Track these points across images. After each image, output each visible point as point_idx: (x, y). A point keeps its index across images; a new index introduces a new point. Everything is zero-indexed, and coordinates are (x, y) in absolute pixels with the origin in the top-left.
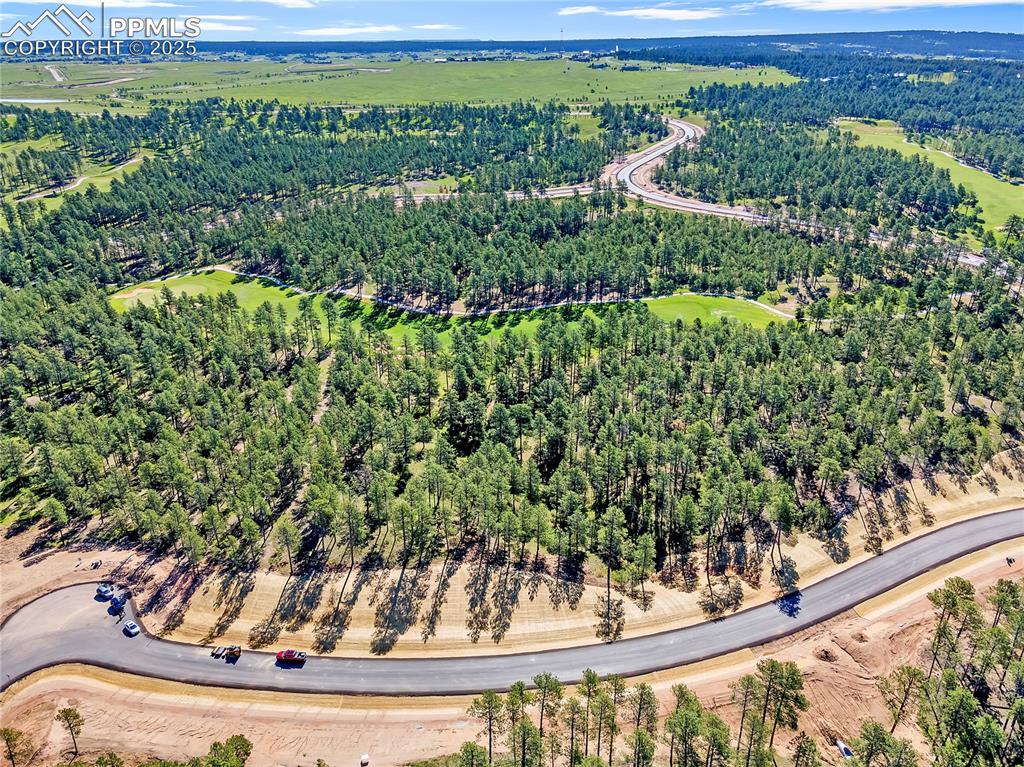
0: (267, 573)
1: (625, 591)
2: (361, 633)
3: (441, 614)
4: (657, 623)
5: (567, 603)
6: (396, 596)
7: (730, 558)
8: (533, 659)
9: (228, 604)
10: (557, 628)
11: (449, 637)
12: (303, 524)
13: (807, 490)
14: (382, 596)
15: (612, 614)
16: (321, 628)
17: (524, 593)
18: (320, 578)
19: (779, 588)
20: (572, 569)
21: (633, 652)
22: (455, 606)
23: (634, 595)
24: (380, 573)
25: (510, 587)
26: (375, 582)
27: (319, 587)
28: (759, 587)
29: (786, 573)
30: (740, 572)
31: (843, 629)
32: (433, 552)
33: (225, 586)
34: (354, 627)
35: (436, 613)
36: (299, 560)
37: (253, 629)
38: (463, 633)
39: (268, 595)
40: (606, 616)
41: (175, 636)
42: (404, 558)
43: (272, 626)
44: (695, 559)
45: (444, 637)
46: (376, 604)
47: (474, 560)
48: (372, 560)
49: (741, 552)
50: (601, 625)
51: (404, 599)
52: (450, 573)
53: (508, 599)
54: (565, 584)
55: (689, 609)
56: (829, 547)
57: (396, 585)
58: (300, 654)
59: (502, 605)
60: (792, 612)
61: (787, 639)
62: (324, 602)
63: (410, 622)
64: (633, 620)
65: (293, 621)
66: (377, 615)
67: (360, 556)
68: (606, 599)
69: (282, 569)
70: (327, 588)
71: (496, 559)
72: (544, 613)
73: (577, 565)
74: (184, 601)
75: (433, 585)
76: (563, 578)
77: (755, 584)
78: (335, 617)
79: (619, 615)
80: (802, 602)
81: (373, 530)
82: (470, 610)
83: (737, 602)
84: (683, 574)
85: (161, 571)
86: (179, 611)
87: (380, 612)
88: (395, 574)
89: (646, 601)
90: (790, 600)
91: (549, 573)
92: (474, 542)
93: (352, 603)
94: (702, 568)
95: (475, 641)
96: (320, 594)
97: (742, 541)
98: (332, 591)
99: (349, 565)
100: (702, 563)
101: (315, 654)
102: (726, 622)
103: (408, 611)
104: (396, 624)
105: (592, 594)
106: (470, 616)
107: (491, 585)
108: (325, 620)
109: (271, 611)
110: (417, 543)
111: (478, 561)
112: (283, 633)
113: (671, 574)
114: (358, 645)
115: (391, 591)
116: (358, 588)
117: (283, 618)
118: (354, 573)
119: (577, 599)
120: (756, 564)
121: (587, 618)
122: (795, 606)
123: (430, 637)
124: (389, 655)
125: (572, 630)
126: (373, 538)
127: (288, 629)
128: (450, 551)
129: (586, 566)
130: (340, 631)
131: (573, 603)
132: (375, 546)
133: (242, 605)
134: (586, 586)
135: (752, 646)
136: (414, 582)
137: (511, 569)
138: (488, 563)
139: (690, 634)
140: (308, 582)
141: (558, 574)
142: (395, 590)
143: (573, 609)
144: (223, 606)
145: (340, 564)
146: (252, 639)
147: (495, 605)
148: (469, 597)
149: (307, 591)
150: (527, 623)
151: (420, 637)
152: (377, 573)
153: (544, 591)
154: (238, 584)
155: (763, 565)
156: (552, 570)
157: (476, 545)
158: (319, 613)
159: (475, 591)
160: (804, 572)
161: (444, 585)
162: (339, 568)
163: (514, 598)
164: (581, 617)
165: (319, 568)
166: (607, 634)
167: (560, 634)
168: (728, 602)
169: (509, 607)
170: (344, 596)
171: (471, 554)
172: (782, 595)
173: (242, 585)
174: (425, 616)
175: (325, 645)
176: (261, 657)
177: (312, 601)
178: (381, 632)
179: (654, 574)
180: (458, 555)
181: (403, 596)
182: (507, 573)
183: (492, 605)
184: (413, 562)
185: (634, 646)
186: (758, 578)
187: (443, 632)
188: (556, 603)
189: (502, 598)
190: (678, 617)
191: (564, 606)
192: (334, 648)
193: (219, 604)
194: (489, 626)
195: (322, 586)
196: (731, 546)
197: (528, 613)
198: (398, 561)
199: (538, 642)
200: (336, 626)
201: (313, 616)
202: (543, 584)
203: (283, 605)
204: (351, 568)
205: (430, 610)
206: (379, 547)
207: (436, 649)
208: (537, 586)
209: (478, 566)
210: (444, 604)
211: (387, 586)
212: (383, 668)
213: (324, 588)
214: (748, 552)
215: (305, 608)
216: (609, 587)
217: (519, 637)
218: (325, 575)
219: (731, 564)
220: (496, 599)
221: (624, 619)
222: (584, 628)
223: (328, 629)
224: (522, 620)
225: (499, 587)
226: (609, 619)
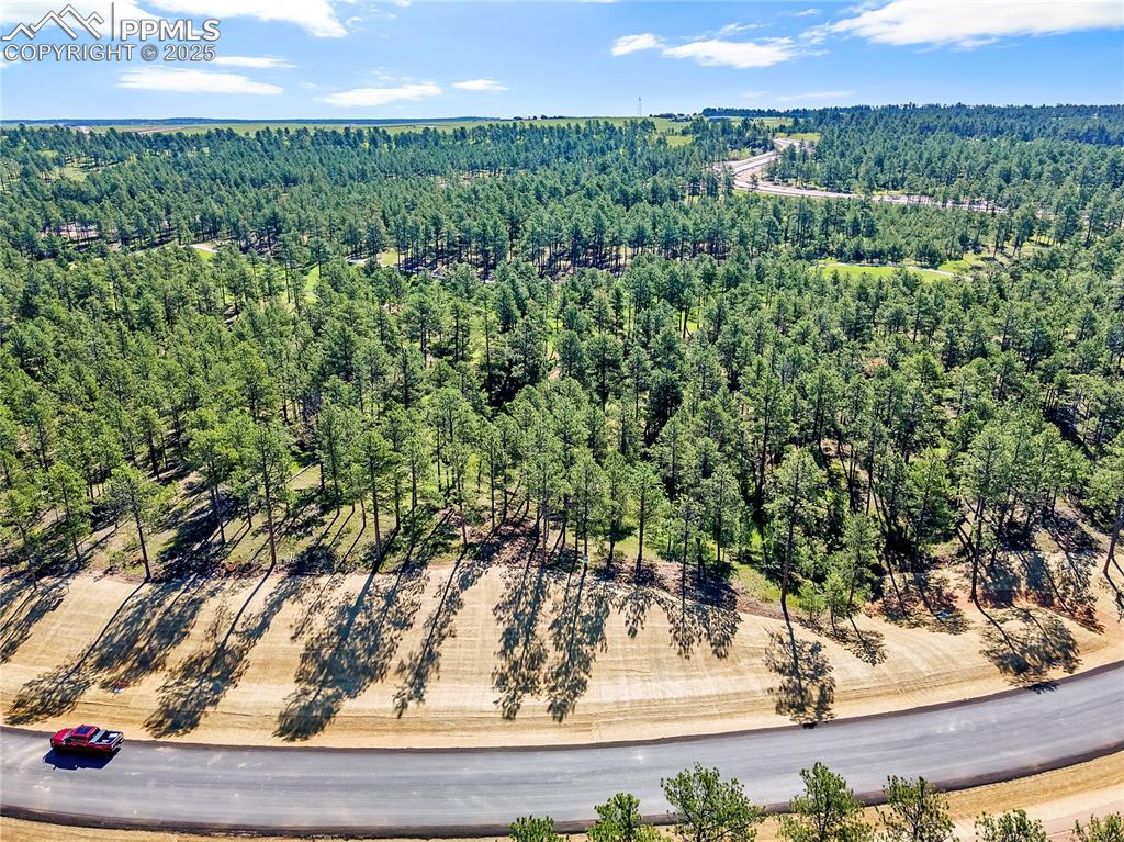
0: (98, 579)
1: (820, 629)
2: (262, 694)
3: (441, 660)
4: (904, 689)
5: (706, 645)
6: (351, 622)
7: (1016, 580)
8: (640, 756)
10: (689, 693)
11: (452, 704)
12: (200, 501)
14: (320, 623)
15: (804, 668)
16: (179, 684)
17: (615, 623)
18: (202, 587)
20: (710, 586)
21: (868, 747)
22: (472, 645)
23: (840, 636)
24: (324, 580)
25: (586, 610)
26: (310, 597)
27: (196, 604)
28: (1100, 628)
30: (1046, 601)
32: (435, 546)
34: (253, 679)
35: (430, 657)
36: (172, 556)
37: (28, 685)
38: (487, 698)
39: (87, 618)
40: (793, 671)
42: (376, 558)
43: (73, 678)
44: (944, 581)
45: (443, 704)
46: (306, 637)
47: (515, 560)
48: (311, 559)
49: (1037, 570)
50: (783, 688)
51: (366, 629)
52: (466, 583)
53: (582, 635)
54: (699, 609)
55: (968, 664)
57: (353, 603)
58: (107, 734)
59: (569, 644)
62: (198, 630)
63: (374, 673)
64: (852, 682)
65: (122, 669)
66: (304, 658)
67: (289, 552)
68: (787, 639)
69: (132, 572)
70: (210, 607)
71: (559, 562)
72: (658, 662)
73: (718, 579)
75: (429, 603)
76: (695, 598)
77: (1091, 624)
78: (214, 662)
79: (820, 670)
81: (325, 510)
82: (503, 652)
83: (1068, 654)
84: (927, 605)
87: (311, 653)
88: (354, 583)
89: (869, 648)
91: (666, 589)
92: (518, 535)
93: (257, 633)
94: (963, 595)
95: (510, 716)
96: (192, 616)
97: (1033, 549)
98: (220, 610)
99: (267, 566)
100: (960, 587)
101: (146, 736)
102: (1060, 691)
103: (371, 652)
104: (342, 677)
105: (756, 629)
106: (502, 664)
107: (547, 606)
108: (189, 669)
109: (80, 649)
110: (407, 530)
111: (524, 563)
112: (94, 692)
113: (902, 605)
114: (248, 719)
115: (341, 613)
116: (275, 605)
117: (102, 664)
118: (273, 582)
119: (727, 638)
120: (1078, 589)
121: (750, 676)
123: (412, 704)
124: (315, 741)
125: (723, 698)
126: (323, 523)
127: (105, 685)
128: (467, 546)
129: (736, 582)
130: (217, 690)
131: (721, 646)
132: (324, 536)
133: (24, 637)
134: (742, 615)
136: (391, 597)
137: (589, 578)
138: (543, 567)
139: (988, 713)
140: (176, 594)
141: (683, 592)
142: (349, 611)
143: (720, 656)
145: (250, 565)
146: (20, 704)
147: (556, 644)
148: (502, 628)
149: (168, 611)
150: (623, 680)
151: (389, 705)
152: (317, 581)
153: (657, 620)
154: (32, 598)
155: (1094, 591)
156: (673, 585)
157: (522, 540)
158: (179, 654)
159: (516, 616)
161: (452, 603)
162: (245, 570)
163: (596, 632)
164: (739, 672)
165: (205, 571)
166: (801, 708)
167: (695, 706)
168: (1048, 654)
169: (585, 648)
170: (241, 620)
171: (509, 551)
173: (37, 599)
174: (407, 662)
175: (177, 718)
177: (172, 631)
178: (306, 693)
179: (868, 604)
180: (485, 553)
181: (365, 622)
182: (581, 585)
183: (549, 644)
184: (393, 561)
185: (867, 735)
186: (1089, 612)
187: (440, 694)
188: (684, 643)
190: (947, 679)
191: (702, 649)
192: (194, 725)
194: (543, 686)
195: (202, 601)
196: (1012, 558)
197: (625, 661)
198: (364, 561)
199: (649, 721)
200: (211, 680)
201: (168, 659)
202: (655, 607)
203: (112, 636)
204: (269, 571)
205: (418, 650)
206: (331, 537)
207: (423, 730)
208: (643, 609)
209: (522, 571)
210: (448, 639)
211: (335, 604)
212: (295, 769)
213: (204, 606)
214: (1053, 568)
215: (155, 643)
216: (787, 620)
217: (606, 708)
218: (213, 583)
219: (1023, 589)
220: (559, 633)
221: (832, 680)
222: (747, 693)
223: (194, 684)
224: (613, 674)
225: (565, 609)
226: (798, 677)
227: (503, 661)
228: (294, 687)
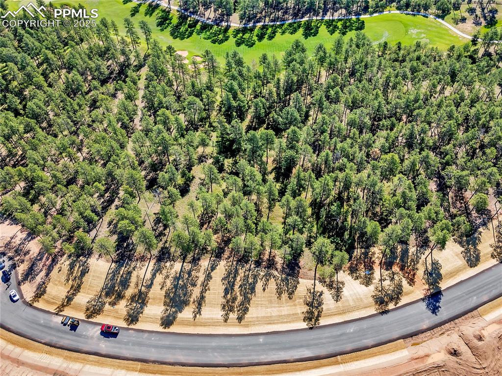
0: (98, 259)
1: (325, 282)
2: (155, 310)
3: (206, 299)
5: (286, 294)
6: (178, 283)
7: (397, 257)
8: (261, 339)
9: (73, 280)
10: (278, 313)
11: (209, 316)
13: (456, 200)
14: (169, 283)
15: (315, 303)
16: (130, 304)
17: (259, 285)
18: (130, 266)
19: (427, 287)
20: (292, 265)
21: (326, 338)
22: (215, 293)
23: (331, 286)
24: (168, 264)
25: (250, 280)
26: (164, 272)
27: (130, 273)
28: (414, 283)
29: (434, 275)
30: (402, 269)
31: (469, 327)
32: (202, 250)
33: (72, 266)
34: (151, 304)
35: (202, 298)
36: (118, 250)
37: (88, 302)
38: (219, 314)
39: (98, 277)
40: (311, 305)
41: (40, 305)
42: (184, 254)
43: (100, 300)
45: (207, 316)
46: (165, 289)
47: (229, 257)
48: (163, 254)
49: (405, 252)
50: (307, 312)
51: (182, 286)
52: (213, 269)
53: (249, 289)
54: (286, 279)
55: (366, 301)
56: (466, 253)
57: (178, 275)
58: (115, 327)
59: (244, 294)
60: (435, 310)
61: (428, 333)
62: (132, 285)
63: (186, 303)
64: (328, 310)
65: (113, 297)
66: (165, 296)
67: (156, 249)
69: (107, 257)
70: (134, 274)
71: (243, 257)
72: (271, 301)
73: (296, 260)
74: (47, 275)
75: (202, 277)
76: (286, 273)
77: (412, 282)
78: (139, 296)
79: (320, 304)
80: (443, 299)
81: (165, 227)
82: (224, 296)
83: (398, 297)
84: (365, 266)
85: (34, 247)
86: (44, 283)
87: (167, 295)
88: (178, 266)
90: (434, 298)
91: (277, 269)
93: (149, 287)
94: (377, 262)
95: (226, 321)
96: (130, 279)
97: (407, 244)
98: (138, 277)
99: (149, 256)
100: (378, 258)
101: (125, 326)
102: (390, 314)
104: (177, 304)
105: (304, 285)
107: (238, 278)
108: (133, 298)
109: (99, 289)
111: (231, 259)
112: (107, 306)
113: (356, 265)
114: (152, 320)
115: (175, 280)
116: (154, 275)
117: (107, 295)
118: (152, 264)
119: (293, 291)
120: (414, 264)
121: (298, 307)
122: (437, 305)
123: (198, 316)
124: (171, 329)
125: (288, 315)
126: (165, 235)
127: (110, 304)
128: (214, 249)
129: (302, 261)
130: (142, 308)
131: (291, 294)
132: (166, 242)
133: (82, 283)
134: (300, 280)
135: (404, 337)
137: (252, 266)
138: (238, 261)
139: (365, 324)
140: (123, 268)
141: (283, 270)
142: (177, 279)
143: (290, 299)
144: (70, 282)
145: (143, 256)
146: (88, 309)
147: (240, 293)
148: (224, 287)
149: (122, 276)
150: (260, 308)
151: (191, 316)
152: (166, 264)
153: (272, 285)
154: (80, 267)
155: (419, 266)
156: (279, 266)
158: (128, 293)
159: (228, 282)
160: (447, 274)
161: (209, 277)
162: (143, 258)
163: (253, 290)
164: (295, 305)
165: (130, 258)
166: (310, 320)
167: (281, 319)
168: (392, 296)
169: (249, 295)
170: (145, 281)
171: (227, 252)
172: (429, 294)
173: (81, 268)
174: (196, 300)
176: (93, 326)
177: (125, 284)
178: (167, 310)
179: (346, 265)
180: (219, 253)
181: (182, 283)
182: (250, 270)
183: (238, 294)
184: (189, 257)
185: (327, 332)
186: (414, 275)
187: (206, 312)
188: (280, 294)
189: (245, 289)
191: (285, 296)
192: (137, 321)
193: (68, 280)
194: (236, 309)
195: (131, 273)
196: (399, 247)
197: (261, 301)
198: (180, 256)
199: (266, 324)
200: (139, 303)
201: (126, 294)
202: (273, 280)
203: (107, 284)
204: (150, 259)
205: (199, 295)
206: (168, 243)
207: (201, 326)
208: (268, 281)
209: (231, 263)
210: (208, 291)
211: (172, 276)
212: (167, 341)
213: (132, 275)
214: (410, 254)
215: (121, 288)
216: (315, 280)
217: (254, 319)
218: (133, 263)
219: (397, 262)
220: (241, 290)
221: (322, 308)
222: (296, 314)
223: (135, 305)
224: (257, 306)
225: (244, 280)
226: (313, 308)
227: (224, 300)
228: (163, 308)
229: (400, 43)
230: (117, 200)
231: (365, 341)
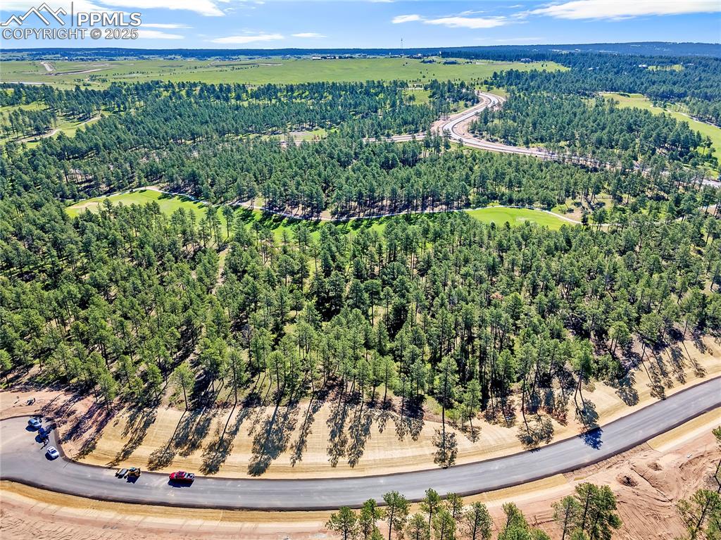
0: (167, 409)
1: (456, 426)
2: (240, 458)
3: (307, 443)
4: (483, 452)
5: (410, 435)
6: (271, 428)
7: (541, 401)
8: (382, 481)
9: (133, 433)
10: (402, 456)
11: (312, 461)
12: (199, 370)
13: (599, 349)
14: (259, 428)
15: (447, 444)
16: (208, 454)
17: (374, 427)
18: (209, 413)
19: (583, 425)
20: (414, 408)
21: (465, 476)
22: (318, 437)
23: (464, 429)
24: (258, 409)
25: (363, 421)
26: (253, 417)
27: (208, 421)
28: (566, 424)
29: (587, 413)
30: (549, 411)
31: (640, 459)
32: (301, 393)
33: (132, 418)
34: (236, 452)
35: (303, 442)
36: (194, 398)
37: (152, 454)
38: (325, 459)
39: (167, 427)
40: (442, 445)
41: (87, 460)
42: (278, 398)
43: (168, 451)
44: (513, 401)
45: (309, 462)
46: (254, 434)
47: (334, 399)
48: (251, 399)
49: (550, 396)
50: (438, 453)
51: (277, 431)
52: (315, 410)
53: (362, 431)
54: (408, 420)
55: (510, 441)
56: (621, 393)
57: (271, 419)
58: (189, 475)
59: (356, 436)
60: (596, 445)
61: (593, 467)
62: (211, 432)
63: (282, 449)
64: (464, 450)
65: (186, 448)
66: (254, 443)
67: (243, 395)
68: (441, 432)
69: (179, 406)
70: (214, 422)
71: (352, 399)
72: (391, 443)
73: (417, 405)
74: (98, 431)
75: (301, 419)
76: (406, 415)
77: (563, 422)
78: (220, 445)
79: (453, 445)
80: (603, 437)
81: (253, 375)
82: (331, 440)
83: (549, 436)
84: (503, 413)
85: (81, 407)
86: (93, 439)
87: (257, 441)
88: (270, 410)
89: (474, 434)
90: (593, 435)
91: (395, 411)
92: (335, 386)
93: (234, 433)
94: (519, 408)
95: (334, 465)
96: (208, 426)
97: (550, 387)
98: (219, 423)
99: (233, 403)
100: (518, 404)
101: (201, 475)
102: (541, 452)
103: (280, 440)
104: (270, 451)
105: (430, 428)
106: (331, 445)
107: (348, 420)
108: (211, 447)
109: (167, 439)
110: (289, 385)
111: (338, 400)
112: (177, 457)
113: (493, 413)
114: (237, 468)
115: (267, 424)
116: (240, 421)
117: (177, 445)
118: (237, 410)
119: (418, 432)
120: (563, 406)
121: (426, 448)
122: (598, 440)
123: (297, 461)
124: (263, 476)
125: (415, 457)
126: (253, 382)
127: (181, 454)
128: (315, 393)
129: (425, 406)
130: (223, 456)
131: (415, 435)
132: (255, 388)
133: (144, 435)
134: (425, 421)
135: (564, 472)
136: (285, 417)
137: (364, 407)
138: (346, 402)
139: (512, 461)
140: (200, 416)
141: (402, 412)
142: (270, 423)
143: (415, 440)
144: (129, 435)
145: (226, 402)
146: (151, 462)
147: (351, 436)
148: (330, 429)
149: (198, 424)
150: (377, 451)
151: (289, 462)
152: (255, 409)
153: (391, 425)
154: (143, 417)
155: (568, 406)
156: (398, 408)
157: (337, 388)
158: (206, 441)
159: (335, 424)
160: (603, 413)
161: (310, 419)
162: (225, 405)
163: (366, 431)
164: (421, 447)
165: (209, 405)
166: (443, 461)
167: (404, 461)
168: (542, 435)
169: (363, 438)
170: (228, 427)
171: (332, 395)
172: (586, 430)
173: (145, 418)
174: (294, 444)
175: (211, 468)
176: (158, 477)
177: (202, 431)
178: (257, 457)
179: (480, 413)
180: (321, 396)
181: (276, 428)
182: (361, 410)
183: (348, 436)
184: (285, 400)
185: (466, 471)
186: (565, 416)
187: (308, 457)
188: (401, 434)
189: (357, 430)
190: (501, 448)
191: (407, 437)
192: (218, 470)
193: (126, 434)
194: (346, 453)
195: (211, 419)
196: (541, 391)
197: (378, 443)
198: (273, 400)
199: (385, 467)
200: (220, 452)
201: (202, 444)
202: (391, 420)
203: (178, 434)
204: (235, 405)
205: (298, 439)
206: (258, 389)
207: (302, 472)
208: (385, 421)
209: (337, 405)
210: (309, 435)
211: (264, 420)
212: (258, 487)
213: (212, 421)
214: (556, 396)
215: (196, 437)
216: (444, 423)
217: (370, 462)
218: (213, 411)
219: (542, 406)
220: (352, 432)
221: (457, 449)
222: (424, 455)
223: (214, 454)
224: (373, 448)
225: (355, 421)
226: (444, 448)
227: (331, 444)
228: (252, 455)
229: (507, 223)
230: (192, 355)
231: (515, 477)
